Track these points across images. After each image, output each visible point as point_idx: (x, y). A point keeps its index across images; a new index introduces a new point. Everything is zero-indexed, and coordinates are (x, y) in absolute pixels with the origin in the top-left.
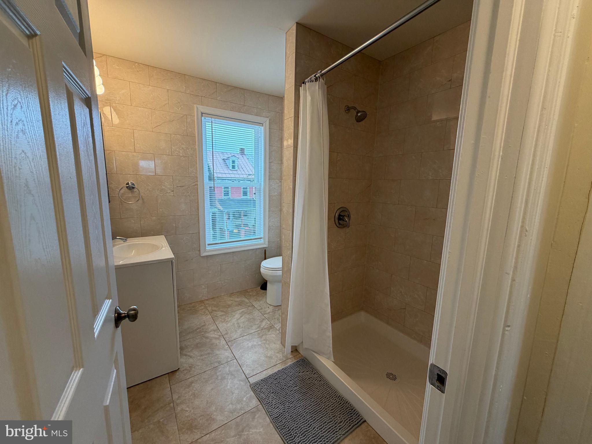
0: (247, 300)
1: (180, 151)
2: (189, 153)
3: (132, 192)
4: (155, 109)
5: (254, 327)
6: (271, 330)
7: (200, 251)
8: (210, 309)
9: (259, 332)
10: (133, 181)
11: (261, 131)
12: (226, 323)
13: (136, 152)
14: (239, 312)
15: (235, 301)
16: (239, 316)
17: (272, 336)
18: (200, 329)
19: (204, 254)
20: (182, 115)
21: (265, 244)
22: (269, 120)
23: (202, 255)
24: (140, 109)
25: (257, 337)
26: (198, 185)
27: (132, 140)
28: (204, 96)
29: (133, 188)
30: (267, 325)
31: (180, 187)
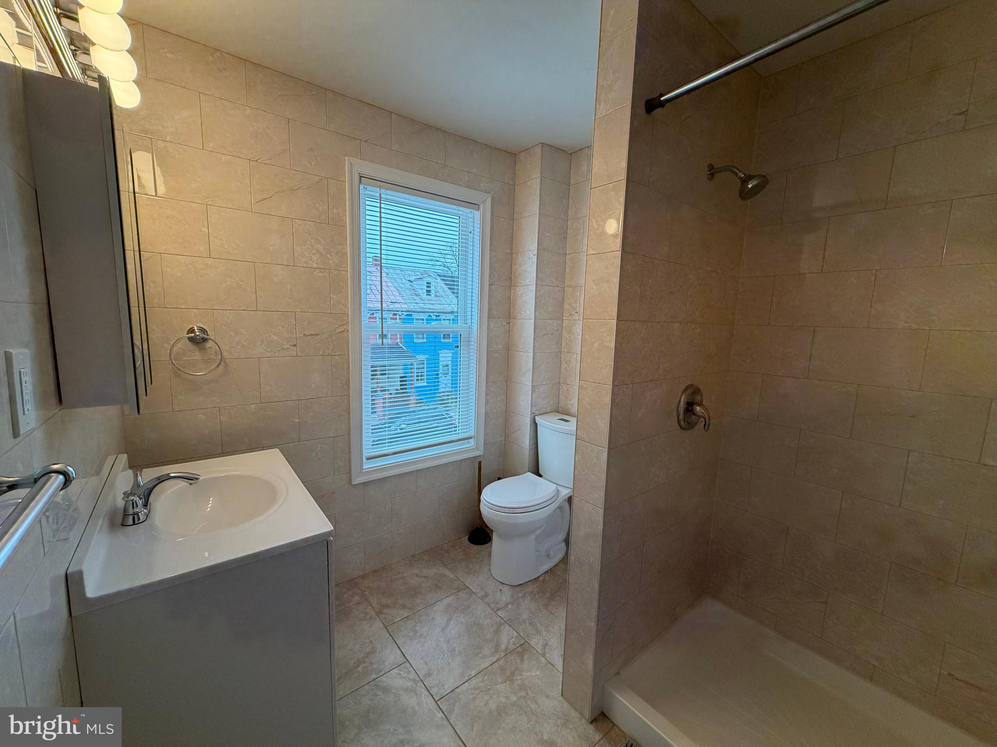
0: (451, 575)
1: (313, 256)
2: (331, 261)
3: (203, 350)
4: (258, 161)
5: (487, 651)
6: (526, 657)
7: (350, 472)
8: (374, 601)
9: (501, 662)
10: (203, 324)
11: (475, 219)
12: (420, 641)
13: (211, 257)
14: (440, 607)
15: (425, 577)
16: (445, 619)
17: (534, 674)
18: (364, 662)
19: (357, 480)
20: (317, 178)
21: (477, 449)
22: (490, 197)
23: (354, 483)
24: (223, 158)
25: (500, 680)
26: (348, 331)
27: (204, 229)
28: (364, 140)
29: (205, 340)
30: (513, 640)
31: (310, 337)
